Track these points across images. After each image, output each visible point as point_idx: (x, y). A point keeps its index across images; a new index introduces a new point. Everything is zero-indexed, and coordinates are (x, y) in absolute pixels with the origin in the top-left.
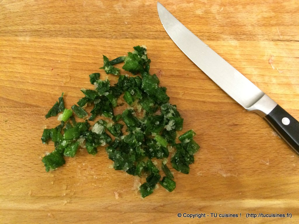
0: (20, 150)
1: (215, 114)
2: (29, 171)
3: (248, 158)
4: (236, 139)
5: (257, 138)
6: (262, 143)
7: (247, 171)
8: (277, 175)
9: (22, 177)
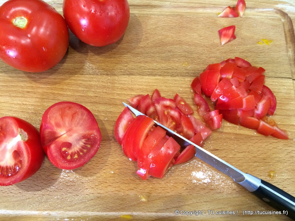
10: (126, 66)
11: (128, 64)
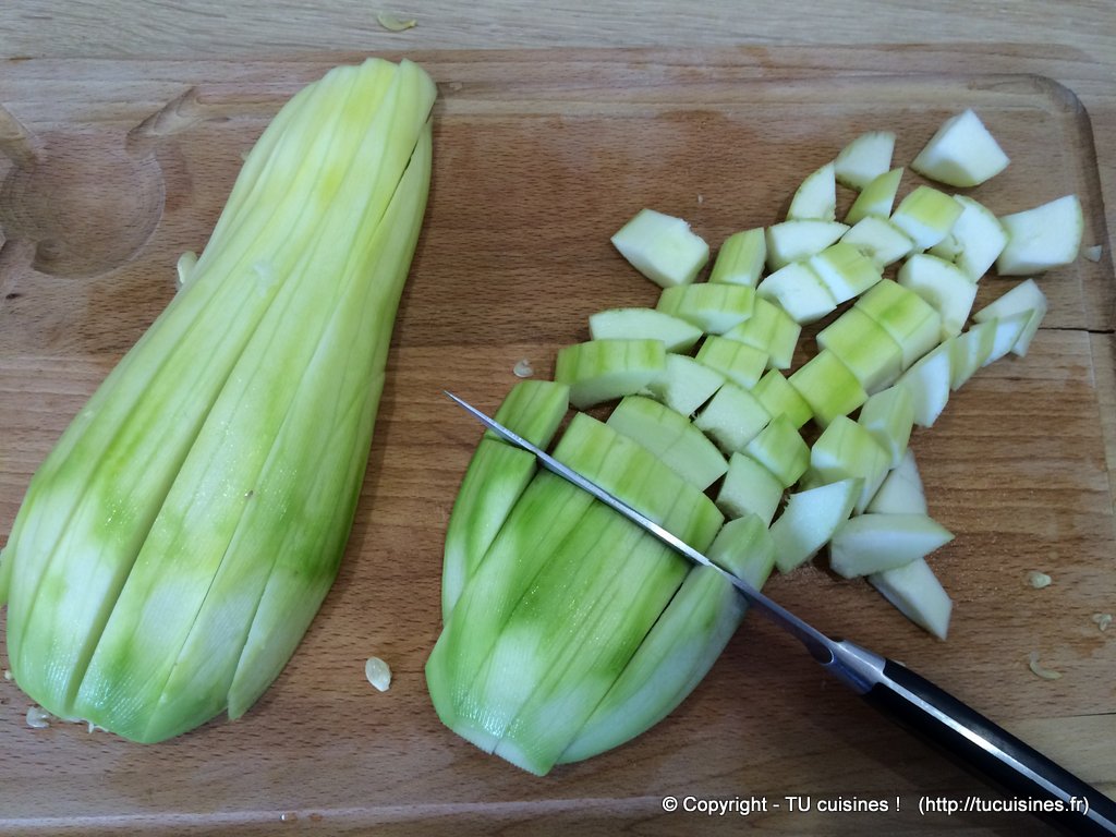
10: (528, 310)
11: (536, 302)
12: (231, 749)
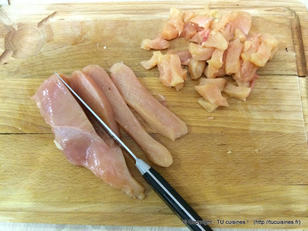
0: (57, 167)
1: (208, 136)
2: (64, 183)
3: (233, 171)
4: (224, 156)
5: (241, 155)
6: (245, 159)
7: (233, 182)
8: (257, 185)
9: (59, 187)
12: (51, 183)
